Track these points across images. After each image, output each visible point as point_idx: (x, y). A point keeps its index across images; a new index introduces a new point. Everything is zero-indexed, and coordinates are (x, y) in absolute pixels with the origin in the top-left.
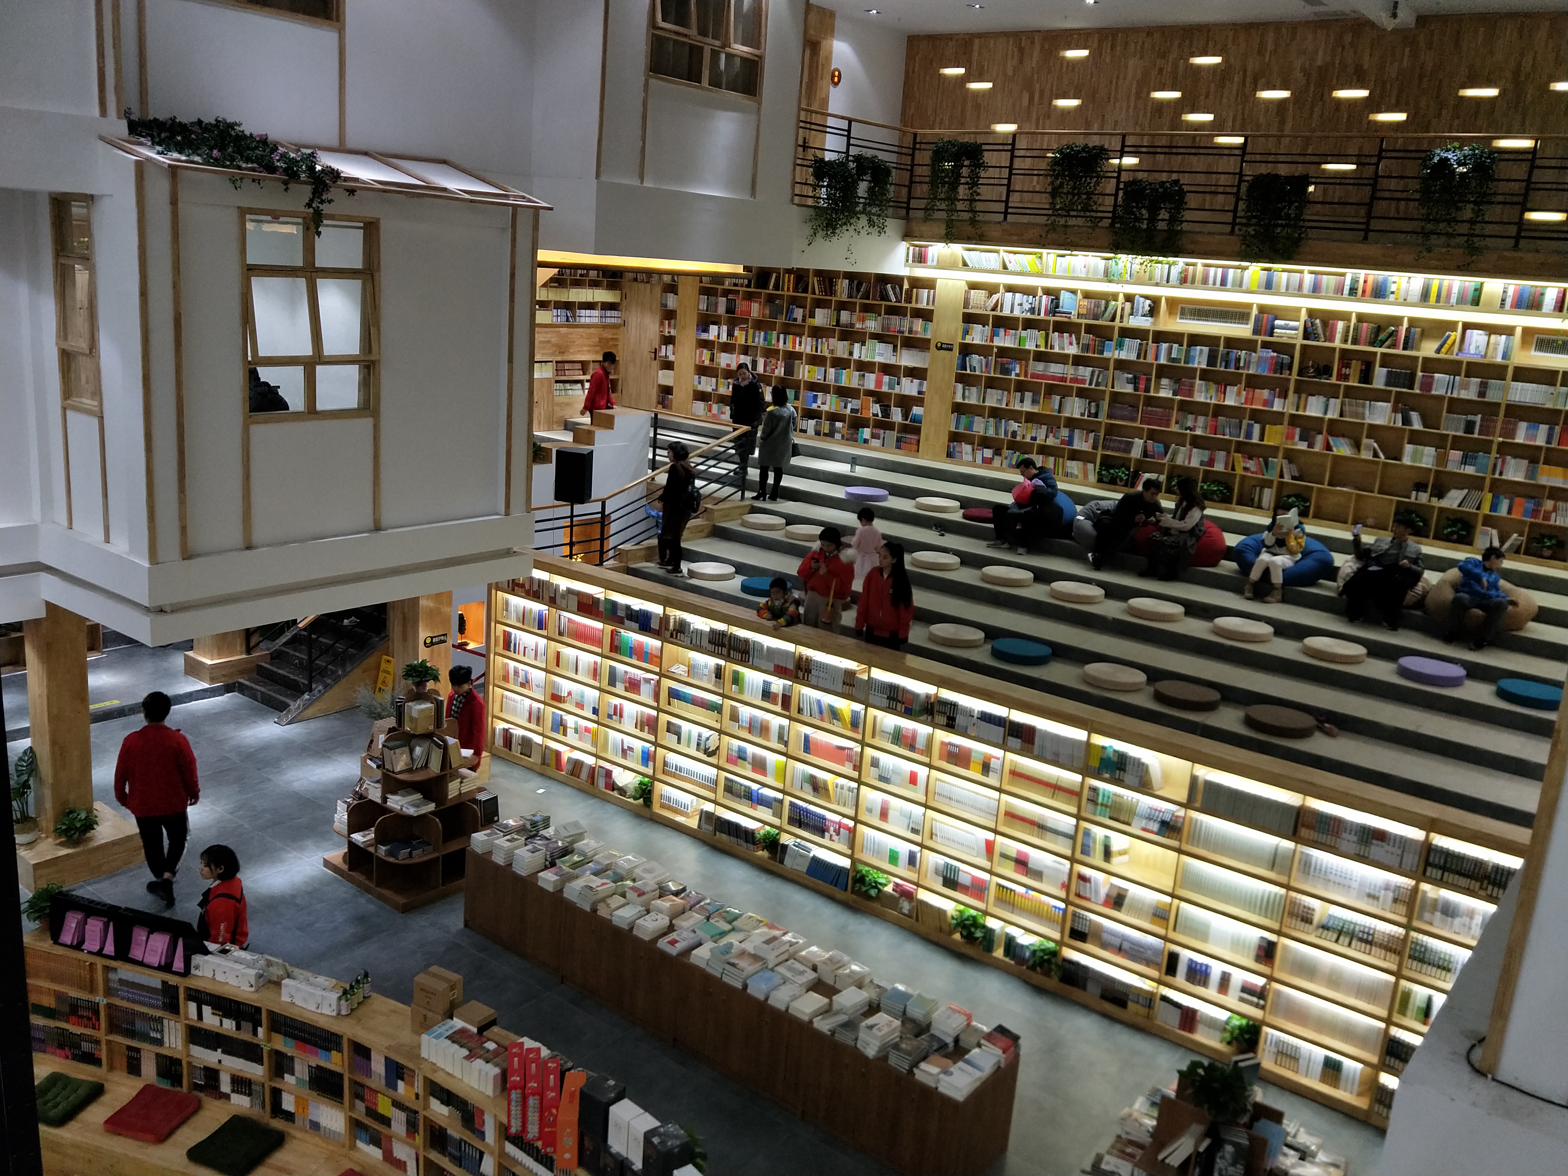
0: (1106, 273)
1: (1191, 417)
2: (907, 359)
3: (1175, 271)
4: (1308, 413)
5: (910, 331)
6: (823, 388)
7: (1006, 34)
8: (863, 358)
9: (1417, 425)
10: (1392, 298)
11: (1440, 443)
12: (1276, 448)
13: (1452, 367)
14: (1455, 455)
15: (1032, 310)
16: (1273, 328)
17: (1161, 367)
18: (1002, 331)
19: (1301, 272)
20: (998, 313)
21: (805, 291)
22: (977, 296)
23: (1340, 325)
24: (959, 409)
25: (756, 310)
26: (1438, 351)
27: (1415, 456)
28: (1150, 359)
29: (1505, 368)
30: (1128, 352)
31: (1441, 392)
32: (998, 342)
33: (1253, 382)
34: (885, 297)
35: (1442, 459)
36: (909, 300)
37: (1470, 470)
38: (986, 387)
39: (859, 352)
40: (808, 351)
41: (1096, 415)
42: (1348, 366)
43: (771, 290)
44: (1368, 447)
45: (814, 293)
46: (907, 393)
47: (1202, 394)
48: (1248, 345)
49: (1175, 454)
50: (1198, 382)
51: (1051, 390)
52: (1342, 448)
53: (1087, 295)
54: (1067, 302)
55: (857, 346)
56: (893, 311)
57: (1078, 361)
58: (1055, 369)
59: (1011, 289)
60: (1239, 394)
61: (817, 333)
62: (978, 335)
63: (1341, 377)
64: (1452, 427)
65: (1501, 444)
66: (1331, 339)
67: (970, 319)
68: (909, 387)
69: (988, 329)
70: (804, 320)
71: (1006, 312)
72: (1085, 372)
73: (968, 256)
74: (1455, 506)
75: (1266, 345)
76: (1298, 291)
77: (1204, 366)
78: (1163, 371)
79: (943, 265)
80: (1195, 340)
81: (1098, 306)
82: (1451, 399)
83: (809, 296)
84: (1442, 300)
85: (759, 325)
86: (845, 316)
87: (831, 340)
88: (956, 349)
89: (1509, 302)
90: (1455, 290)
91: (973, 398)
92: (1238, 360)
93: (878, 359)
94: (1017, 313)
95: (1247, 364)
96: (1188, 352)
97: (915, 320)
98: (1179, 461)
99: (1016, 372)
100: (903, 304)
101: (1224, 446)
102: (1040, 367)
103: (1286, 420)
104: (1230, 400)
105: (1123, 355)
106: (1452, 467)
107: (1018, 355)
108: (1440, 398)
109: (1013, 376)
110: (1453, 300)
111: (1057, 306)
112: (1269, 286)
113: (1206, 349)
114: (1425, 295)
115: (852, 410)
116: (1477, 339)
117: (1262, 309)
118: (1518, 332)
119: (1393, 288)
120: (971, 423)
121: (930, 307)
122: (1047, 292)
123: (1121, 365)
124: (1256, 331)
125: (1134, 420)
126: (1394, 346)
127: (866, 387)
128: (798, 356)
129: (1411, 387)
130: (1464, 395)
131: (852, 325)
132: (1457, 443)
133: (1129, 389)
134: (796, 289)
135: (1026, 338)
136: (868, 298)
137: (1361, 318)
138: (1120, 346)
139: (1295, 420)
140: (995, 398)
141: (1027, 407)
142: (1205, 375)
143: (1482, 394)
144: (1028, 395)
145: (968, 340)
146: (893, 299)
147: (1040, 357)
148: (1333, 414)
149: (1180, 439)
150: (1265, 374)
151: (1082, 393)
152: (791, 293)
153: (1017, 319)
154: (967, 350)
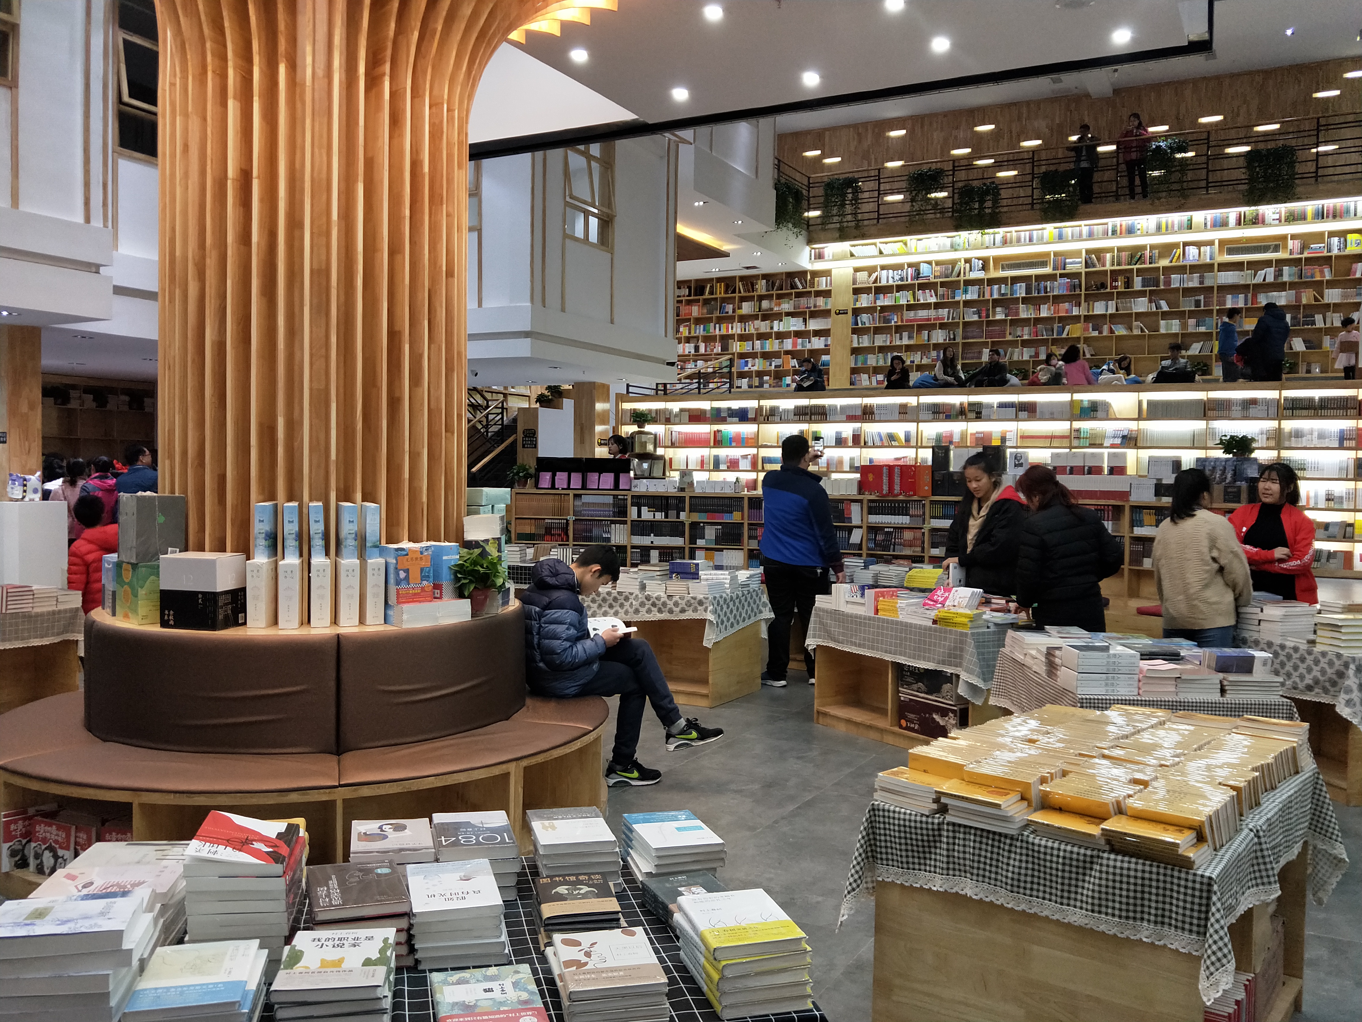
0: (952, 246)
1: (1019, 329)
2: (814, 325)
3: (998, 238)
4: (1095, 313)
5: (815, 306)
6: (753, 355)
7: (848, 127)
8: (781, 330)
9: (1165, 307)
10: (1139, 232)
11: (1181, 315)
12: (1079, 338)
13: (1181, 269)
14: (1192, 322)
15: (902, 279)
16: (1065, 264)
17: (995, 301)
18: (882, 296)
19: (1080, 226)
20: (878, 285)
21: (734, 292)
22: (862, 276)
23: (1108, 256)
24: (855, 351)
25: (695, 311)
26: (1171, 262)
27: (1167, 327)
28: (987, 296)
29: (1213, 265)
30: (972, 294)
31: (1177, 285)
32: (879, 303)
33: (1058, 299)
34: (793, 286)
35: (1184, 326)
36: (812, 285)
37: (1202, 329)
38: (874, 334)
39: (777, 326)
40: (739, 332)
41: (954, 339)
42: (1116, 281)
43: (707, 296)
44: (1137, 327)
45: (740, 292)
46: (816, 347)
47: (1024, 312)
48: (1052, 277)
49: (1012, 355)
50: (1021, 305)
51: (921, 328)
52: (1121, 331)
53: (938, 263)
54: (925, 270)
55: (776, 323)
56: (799, 295)
57: (937, 306)
58: (923, 314)
59: (883, 268)
60: (1049, 309)
61: (743, 319)
62: (865, 301)
63: (1112, 287)
64: (1187, 305)
65: (1217, 310)
66: (1104, 265)
67: (857, 291)
68: (817, 343)
69: (871, 296)
70: (734, 311)
71: (884, 283)
72: (944, 312)
73: (854, 250)
74: (1197, 353)
75: (1062, 276)
76: (1080, 238)
77: (1024, 295)
78: (996, 303)
79: (837, 258)
80: (1015, 280)
81: (947, 269)
82: (1184, 289)
83: (737, 295)
84: (1169, 230)
85: (698, 321)
86: (765, 304)
87: (756, 322)
88: (850, 312)
89: (1209, 224)
90: (1176, 223)
91: (865, 342)
92: (1046, 288)
93: (792, 329)
94: (891, 282)
95: (1052, 289)
96: (1011, 289)
97: (818, 299)
98: (1015, 358)
99: (895, 320)
100: (808, 289)
101: (1044, 342)
102: (912, 314)
103: (1082, 318)
104: (1044, 313)
105: (969, 297)
106: (1191, 330)
107: (896, 308)
108: (1177, 290)
109: (893, 323)
110: (1176, 228)
111: (919, 274)
112: (1061, 238)
113: (1024, 285)
114: (1159, 228)
115: (776, 367)
116: (1192, 252)
117: (1056, 254)
118: (1217, 243)
119: (1139, 227)
120: (866, 360)
121: (828, 288)
122: (910, 265)
123: (967, 303)
124: (1054, 269)
125: (982, 337)
126: (1144, 263)
127: (785, 349)
128: (732, 337)
129: (1158, 286)
130: (1191, 285)
131: (771, 309)
132: (1192, 314)
133: (975, 318)
134: (726, 292)
135: (899, 298)
136: (782, 289)
137: (1120, 249)
138: (966, 292)
139: (1088, 318)
140: (880, 340)
141: (906, 341)
142: (1025, 301)
143: (1201, 282)
144: (905, 334)
145: (858, 305)
146: (800, 287)
147: (910, 307)
148: (1111, 310)
149: (1013, 344)
150: (1065, 293)
151: (943, 326)
152: (723, 295)
153: (892, 286)
154: (857, 312)
